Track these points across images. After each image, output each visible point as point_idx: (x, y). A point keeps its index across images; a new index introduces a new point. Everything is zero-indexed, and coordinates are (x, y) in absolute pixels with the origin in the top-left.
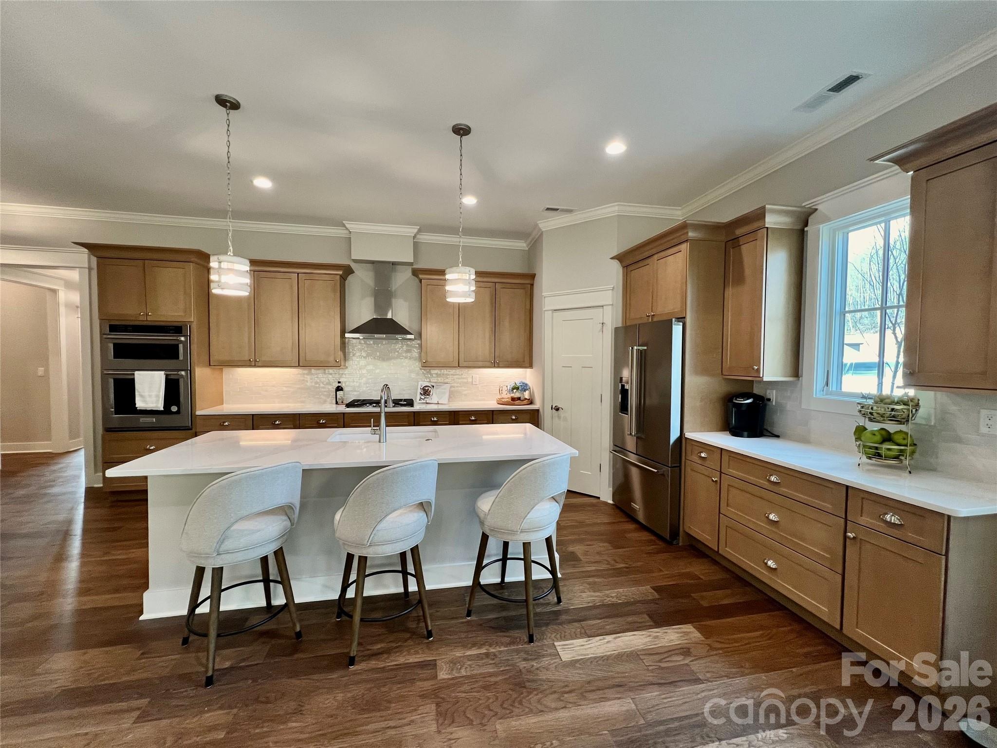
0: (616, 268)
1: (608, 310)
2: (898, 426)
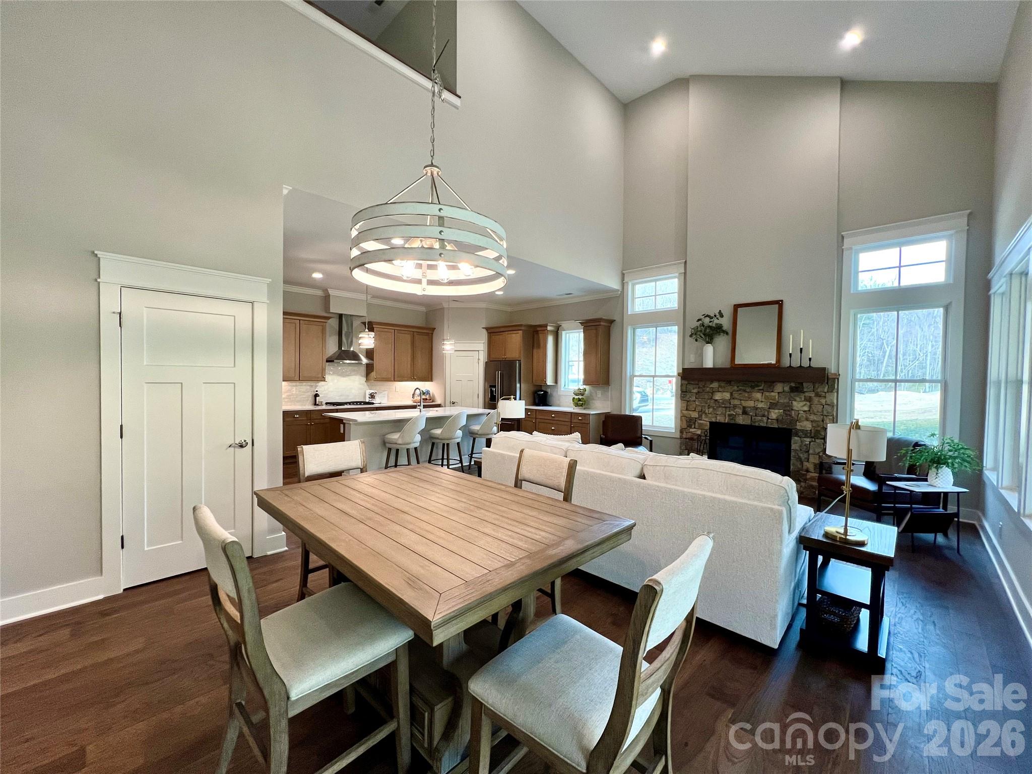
0: (485, 333)
1: (482, 353)
2: (582, 397)
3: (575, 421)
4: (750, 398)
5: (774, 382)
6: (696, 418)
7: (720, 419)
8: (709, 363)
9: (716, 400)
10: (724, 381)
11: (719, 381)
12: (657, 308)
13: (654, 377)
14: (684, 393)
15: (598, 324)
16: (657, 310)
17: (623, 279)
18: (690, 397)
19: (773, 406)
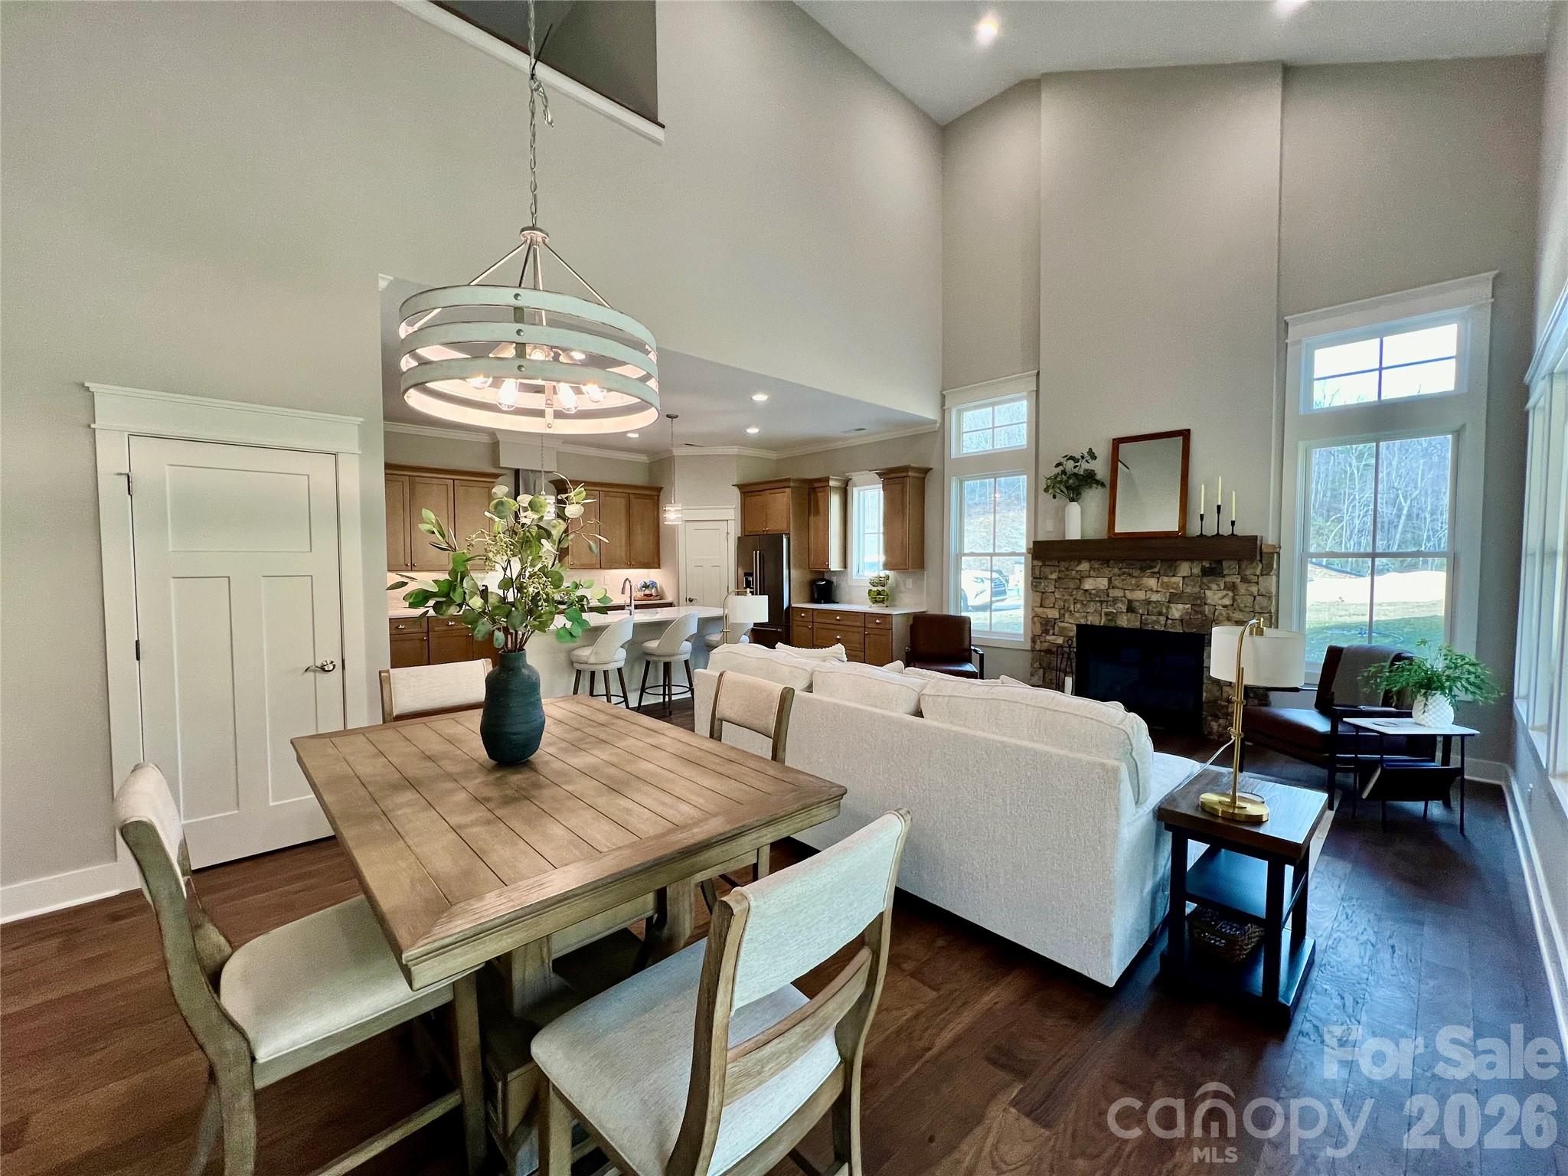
0: (736, 492)
1: (732, 524)
2: (883, 588)
3: (870, 626)
4: (1138, 587)
5: (1176, 561)
6: (1055, 619)
7: (1093, 620)
8: (1074, 533)
9: (1086, 590)
10: (1099, 560)
11: (1090, 560)
12: (996, 447)
13: (991, 555)
14: (1036, 580)
15: (904, 474)
16: (996, 451)
17: (943, 404)
18: (1047, 586)
19: (1174, 598)
